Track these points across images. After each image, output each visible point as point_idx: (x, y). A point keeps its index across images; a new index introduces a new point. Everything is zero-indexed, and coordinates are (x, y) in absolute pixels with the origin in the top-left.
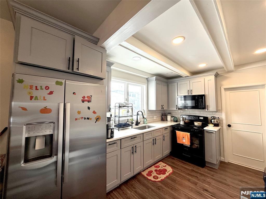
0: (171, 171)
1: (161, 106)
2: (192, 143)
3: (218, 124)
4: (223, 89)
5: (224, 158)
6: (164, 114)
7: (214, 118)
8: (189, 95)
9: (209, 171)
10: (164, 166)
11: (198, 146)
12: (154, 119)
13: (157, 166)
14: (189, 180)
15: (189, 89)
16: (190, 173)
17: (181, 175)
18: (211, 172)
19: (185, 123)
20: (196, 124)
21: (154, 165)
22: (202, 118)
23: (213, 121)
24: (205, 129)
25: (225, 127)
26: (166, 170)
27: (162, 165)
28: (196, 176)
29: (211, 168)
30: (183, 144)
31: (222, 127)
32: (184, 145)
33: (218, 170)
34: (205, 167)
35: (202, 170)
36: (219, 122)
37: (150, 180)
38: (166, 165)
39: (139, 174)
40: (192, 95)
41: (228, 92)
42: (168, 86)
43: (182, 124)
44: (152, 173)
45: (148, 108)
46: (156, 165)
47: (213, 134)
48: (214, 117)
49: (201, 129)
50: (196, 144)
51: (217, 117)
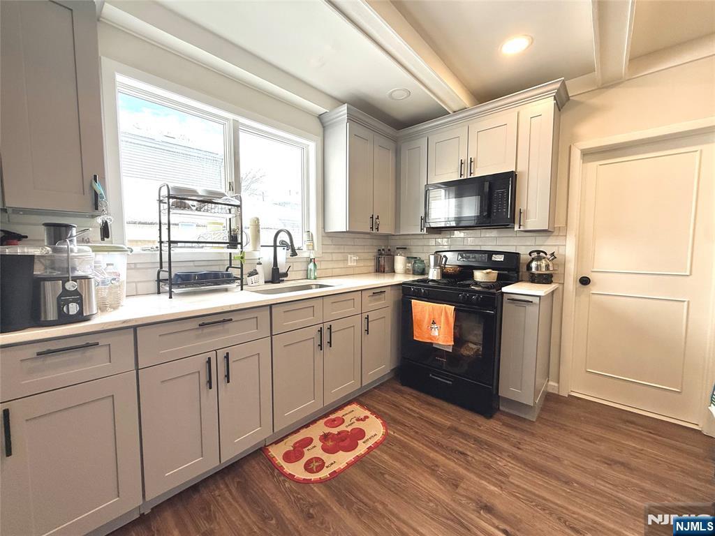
0: (378, 438)
1: (369, 221)
2: (459, 340)
3: (550, 276)
4: (579, 152)
5: (558, 383)
6: (383, 250)
7: (539, 255)
8: (462, 178)
9: (507, 431)
10: (361, 420)
11: (478, 350)
12: (349, 264)
13: (334, 420)
14: (433, 469)
15: (464, 158)
16: (444, 442)
17: (411, 450)
18: (512, 433)
19: (444, 274)
20: (479, 276)
21: (326, 415)
22: (500, 258)
23: (534, 265)
24: (505, 289)
25: (571, 283)
26: (360, 434)
27: (353, 415)
28: (460, 449)
29: (516, 415)
30: (432, 344)
31: (561, 287)
32: (434, 346)
33: (536, 424)
34: (498, 415)
35: (486, 428)
36: (554, 270)
37: (291, 477)
38: (367, 413)
39: (260, 452)
40: (472, 176)
41: (593, 166)
42: (397, 153)
43: (435, 278)
44: (305, 450)
45: (324, 228)
46: (332, 417)
47: (529, 308)
48: (539, 252)
49: (494, 291)
50: (471, 342)
51: (549, 251)
